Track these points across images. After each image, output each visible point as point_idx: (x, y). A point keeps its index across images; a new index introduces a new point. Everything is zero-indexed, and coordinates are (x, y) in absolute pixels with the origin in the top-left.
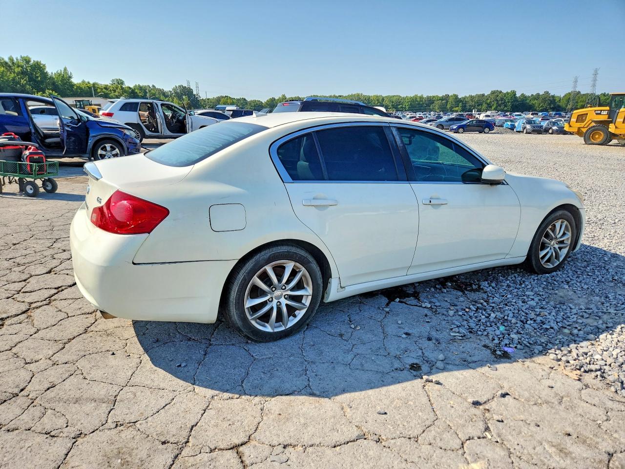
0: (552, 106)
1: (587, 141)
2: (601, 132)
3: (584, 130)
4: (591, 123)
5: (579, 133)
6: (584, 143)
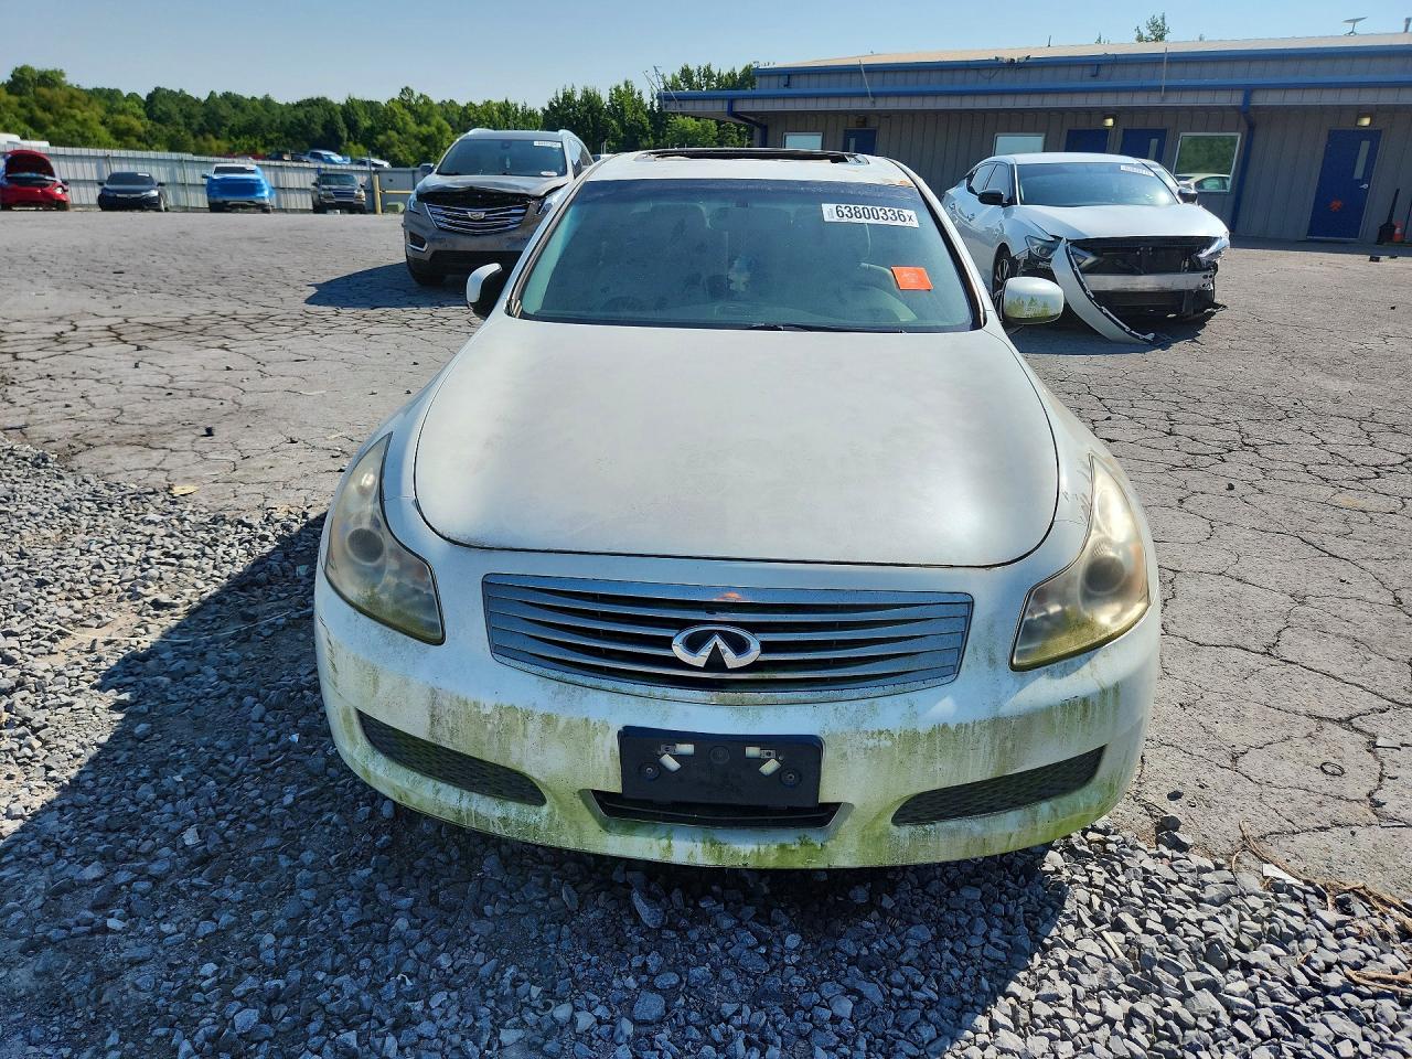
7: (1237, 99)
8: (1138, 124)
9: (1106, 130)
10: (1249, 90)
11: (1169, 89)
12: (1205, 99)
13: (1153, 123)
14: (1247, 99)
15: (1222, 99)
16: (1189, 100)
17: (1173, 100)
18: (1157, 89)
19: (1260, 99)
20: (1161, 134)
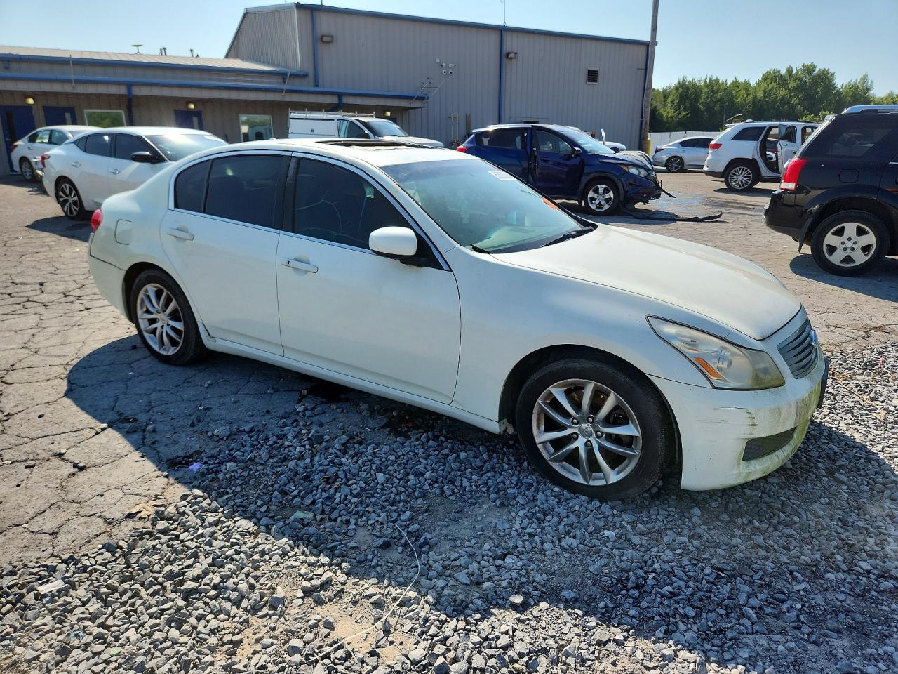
7: (122, 90)
8: (52, 103)
9: (30, 107)
10: (129, 85)
11: (77, 82)
12: (102, 90)
13: (63, 103)
14: (129, 90)
15: (113, 90)
16: (91, 89)
17: (81, 89)
18: (69, 81)
19: (137, 91)
20: (71, 110)
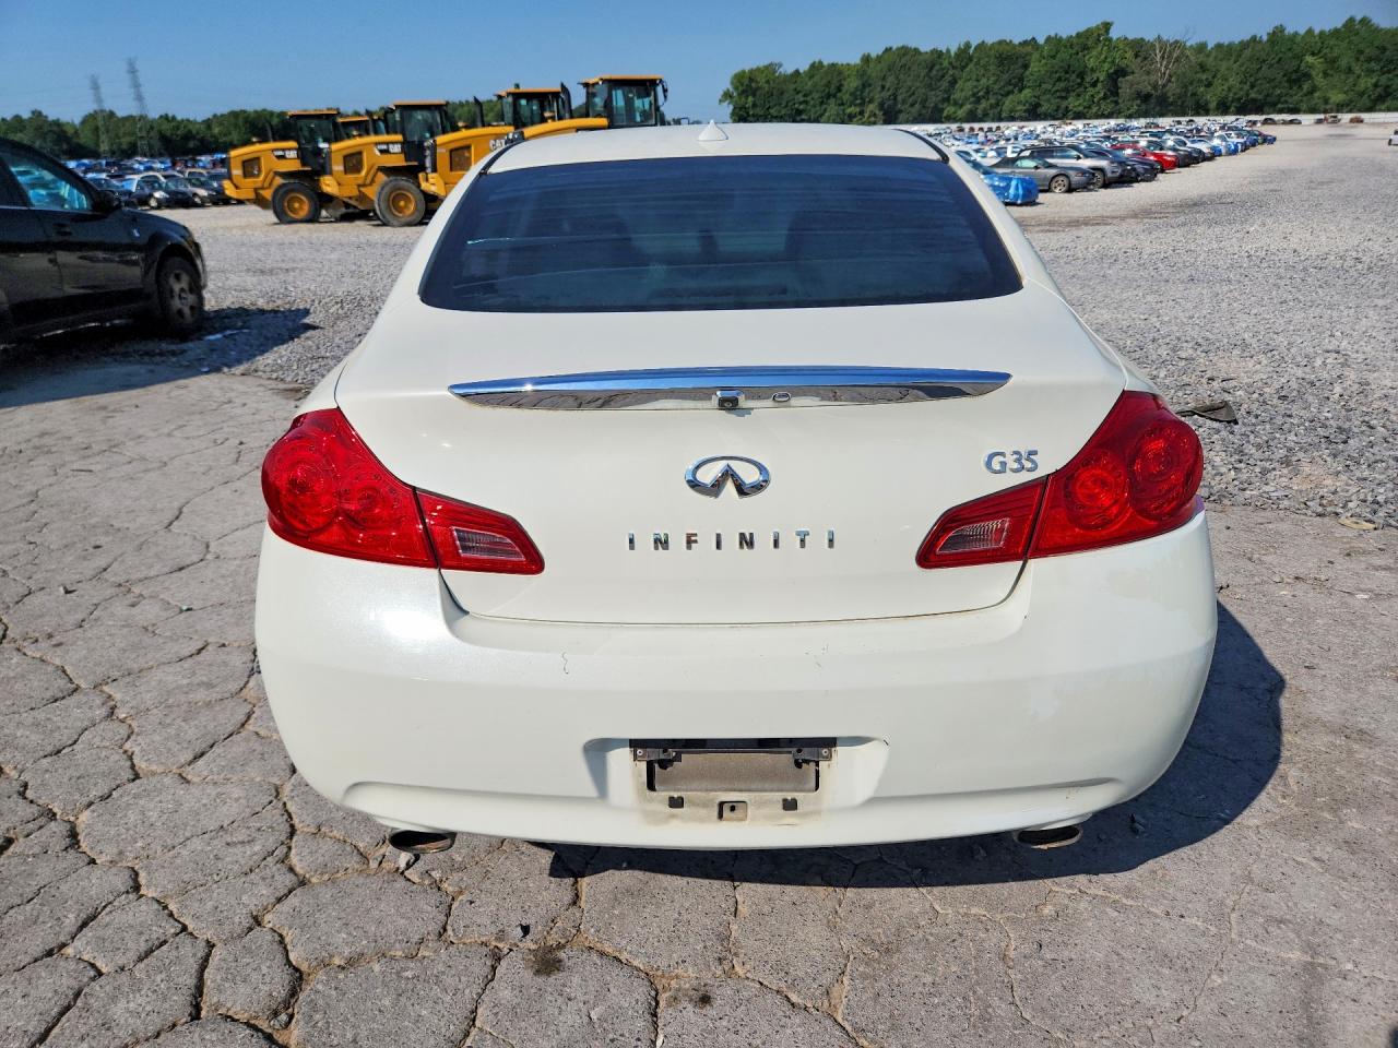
0: (65, 146)
1: (283, 218)
2: (303, 198)
3: (268, 194)
4: (274, 178)
5: (259, 201)
6: (276, 220)
